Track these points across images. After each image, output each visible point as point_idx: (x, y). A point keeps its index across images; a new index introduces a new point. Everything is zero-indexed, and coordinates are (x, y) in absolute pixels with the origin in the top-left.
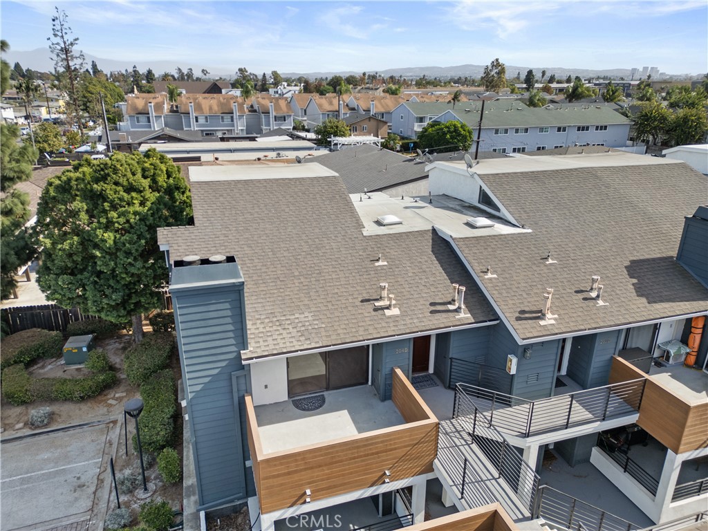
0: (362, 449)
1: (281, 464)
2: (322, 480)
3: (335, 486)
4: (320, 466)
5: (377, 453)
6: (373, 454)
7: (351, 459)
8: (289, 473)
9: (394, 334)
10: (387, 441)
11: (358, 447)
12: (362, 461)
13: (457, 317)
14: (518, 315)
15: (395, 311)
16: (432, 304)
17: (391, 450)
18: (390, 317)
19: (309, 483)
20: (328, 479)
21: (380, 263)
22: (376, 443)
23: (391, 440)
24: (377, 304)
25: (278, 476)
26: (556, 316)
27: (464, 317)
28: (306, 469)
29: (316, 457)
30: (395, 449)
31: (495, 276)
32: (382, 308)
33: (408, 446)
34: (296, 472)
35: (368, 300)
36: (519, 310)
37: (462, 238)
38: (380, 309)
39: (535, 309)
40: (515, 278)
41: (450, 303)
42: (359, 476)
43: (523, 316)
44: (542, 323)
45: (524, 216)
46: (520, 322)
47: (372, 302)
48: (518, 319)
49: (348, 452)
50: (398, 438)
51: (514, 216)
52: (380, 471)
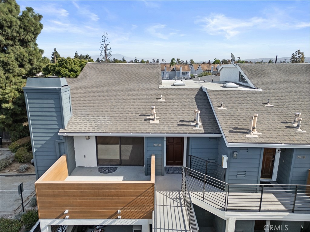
0: (101, 191)
1: (49, 189)
2: (76, 206)
3: (85, 212)
4: (74, 196)
5: (112, 196)
6: (108, 196)
7: (94, 196)
8: (54, 196)
9: (150, 132)
10: (117, 189)
11: (98, 189)
12: (102, 199)
13: (193, 129)
14: (231, 129)
15: (157, 122)
16: (181, 121)
17: (121, 196)
18: (152, 124)
19: (67, 206)
20: (80, 206)
21: (161, 100)
22: (111, 189)
23: (120, 189)
24: (148, 117)
25: (48, 196)
26: (260, 133)
27: (199, 129)
28: (65, 196)
29: (70, 189)
30: (124, 196)
31: (226, 109)
32: (150, 120)
33: (134, 196)
34: (58, 196)
35: (144, 115)
36: (234, 127)
37: (213, 90)
38: (148, 120)
39: (246, 128)
40: (239, 111)
41: (193, 122)
42: (101, 209)
43: (235, 130)
44: (247, 135)
45: (260, 83)
46: (231, 133)
47: (145, 116)
48: (230, 132)
49: (92, 191)
50: (126, 189)
51: (253, 83)
52: (115, 209)
